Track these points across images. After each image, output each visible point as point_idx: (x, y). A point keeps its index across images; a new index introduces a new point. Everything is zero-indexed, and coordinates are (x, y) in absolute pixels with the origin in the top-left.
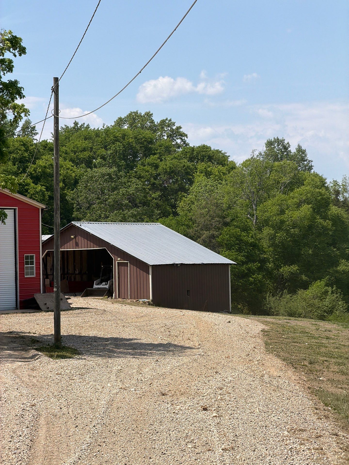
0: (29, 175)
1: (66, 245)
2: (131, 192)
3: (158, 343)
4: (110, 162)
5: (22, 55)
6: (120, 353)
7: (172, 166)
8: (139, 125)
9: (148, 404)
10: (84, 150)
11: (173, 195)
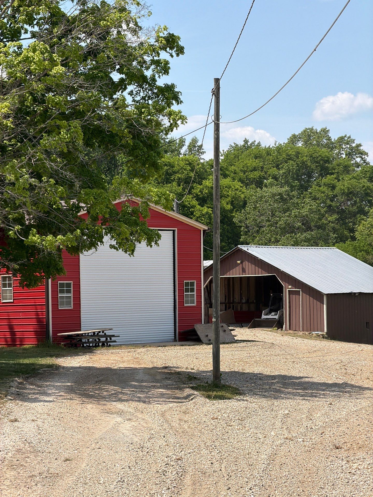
0: (195, 197)
1: (231, 271)
2: (304, 214)
3: (332, 382)
4: (283, 182)
5: (180, 55)
6: (289, 393)
7: (350, 186)
8: (315, 142)
9: (318, 461)
10: (255, 169)
11: (351, 219)
